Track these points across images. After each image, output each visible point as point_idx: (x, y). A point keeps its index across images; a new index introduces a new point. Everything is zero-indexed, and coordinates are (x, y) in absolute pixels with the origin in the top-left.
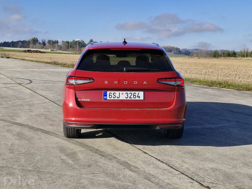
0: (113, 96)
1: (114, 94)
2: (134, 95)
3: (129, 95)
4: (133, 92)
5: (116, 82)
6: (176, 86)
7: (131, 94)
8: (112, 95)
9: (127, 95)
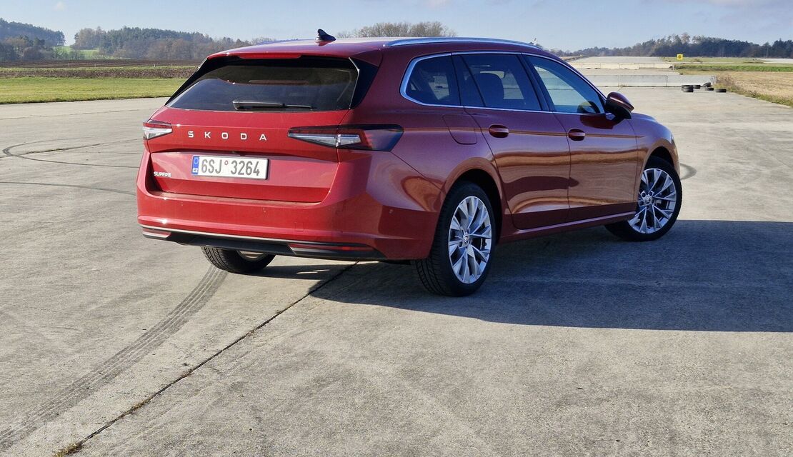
0: (209, 167)
1: (212, 163)
2: (248, 168)
3: (239, 167)
4: (246, 160)
5: (207, 135)
6: (337, 148)
7: (242, 164)
8: (208, 164)
9: (235, 167)
